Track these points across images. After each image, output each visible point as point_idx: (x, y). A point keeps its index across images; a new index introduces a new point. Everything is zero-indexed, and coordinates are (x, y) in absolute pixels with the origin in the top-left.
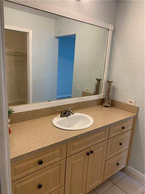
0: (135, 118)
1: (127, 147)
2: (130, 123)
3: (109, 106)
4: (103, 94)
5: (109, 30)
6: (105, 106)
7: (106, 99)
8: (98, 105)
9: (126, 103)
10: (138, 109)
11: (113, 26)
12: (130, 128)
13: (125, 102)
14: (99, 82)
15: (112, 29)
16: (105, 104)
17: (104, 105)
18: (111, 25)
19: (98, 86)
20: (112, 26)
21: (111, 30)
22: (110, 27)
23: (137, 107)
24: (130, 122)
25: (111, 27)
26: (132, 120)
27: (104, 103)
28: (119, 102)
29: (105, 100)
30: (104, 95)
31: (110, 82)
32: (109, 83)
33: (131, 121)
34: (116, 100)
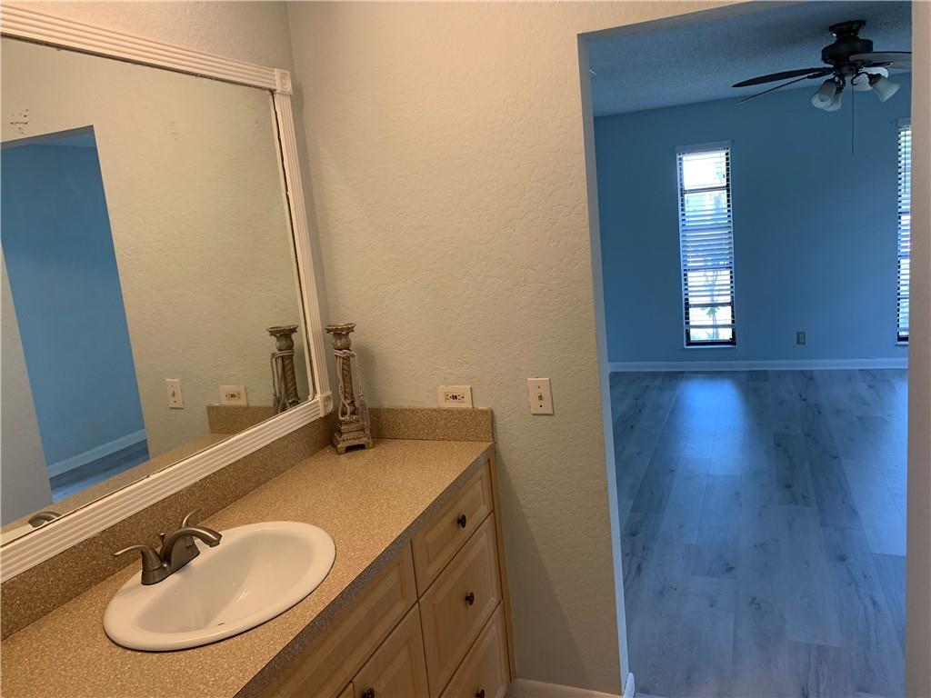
0: (489, 460)
1: (493, 600)
2: (478, 489)
3: (364, 440)
4: (325, 395)
5: (272, 92)
6: (349, 449)
7: (344, 414)
8: (311, 455)
9: (435, 407)
10: (490, 417)
11: (288, 72)
12: (484, 509)
13: (429, 404)
14: (289, 342)
15: (289, 87)
16: (344, 436)
17: (342, 446)
18: (277, 72)
19: (287, 362)
20: (283, 77)
21: (282, 94)
22: (277, 78)
23: (487, 411)
24: (478, 486)
25: (280, 81)
26: (483, 471)
27: (341, 434)
28: (403, 411)
29: (341, 422)
30: (327, 399)
31: (343, 329)
32: (339, 334)
33: (481, 478)
34: (386, 406)
